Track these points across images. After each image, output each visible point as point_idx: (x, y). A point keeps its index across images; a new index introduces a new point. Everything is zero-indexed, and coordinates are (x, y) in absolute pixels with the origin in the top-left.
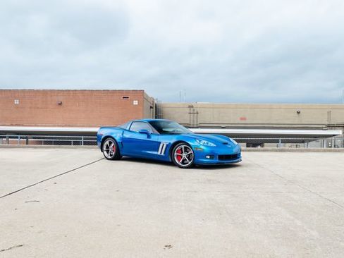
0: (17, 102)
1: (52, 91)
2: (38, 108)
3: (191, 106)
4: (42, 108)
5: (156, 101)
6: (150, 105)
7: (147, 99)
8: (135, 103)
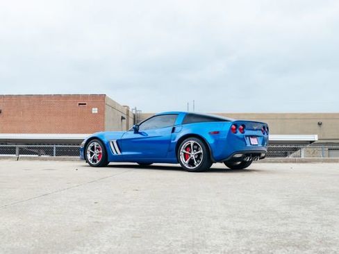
5: (134, 112)
6: (121, 115)
7: (114, 106)
8: (95, 110)
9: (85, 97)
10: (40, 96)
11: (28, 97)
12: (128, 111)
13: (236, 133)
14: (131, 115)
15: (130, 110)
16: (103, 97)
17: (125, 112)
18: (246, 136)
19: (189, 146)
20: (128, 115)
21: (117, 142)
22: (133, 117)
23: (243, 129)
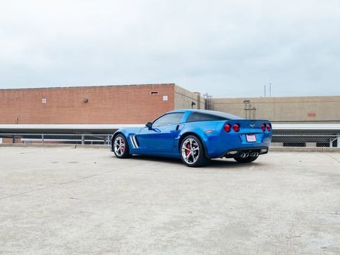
0: (44, 101)
1: (78, 88)
2: (65, 107)
3: (247, 101)
4: (68, 107)
5: (206, 97)
6: (192, 101)
7: (184, 94)
8: (165, 98)
9: (157, 86)
10: (118, 87)
11: (109, 87)
12: (199, 97)
13: (229, 132)
14: (202, 101)
15: (202, 96)
16: (172, 86)
17: (196, 98)
18: (242, 134)
19: (189, 143)
20: (199, 100)
21: (136, 138)
22: (204, 101)
23: (239, 128)
